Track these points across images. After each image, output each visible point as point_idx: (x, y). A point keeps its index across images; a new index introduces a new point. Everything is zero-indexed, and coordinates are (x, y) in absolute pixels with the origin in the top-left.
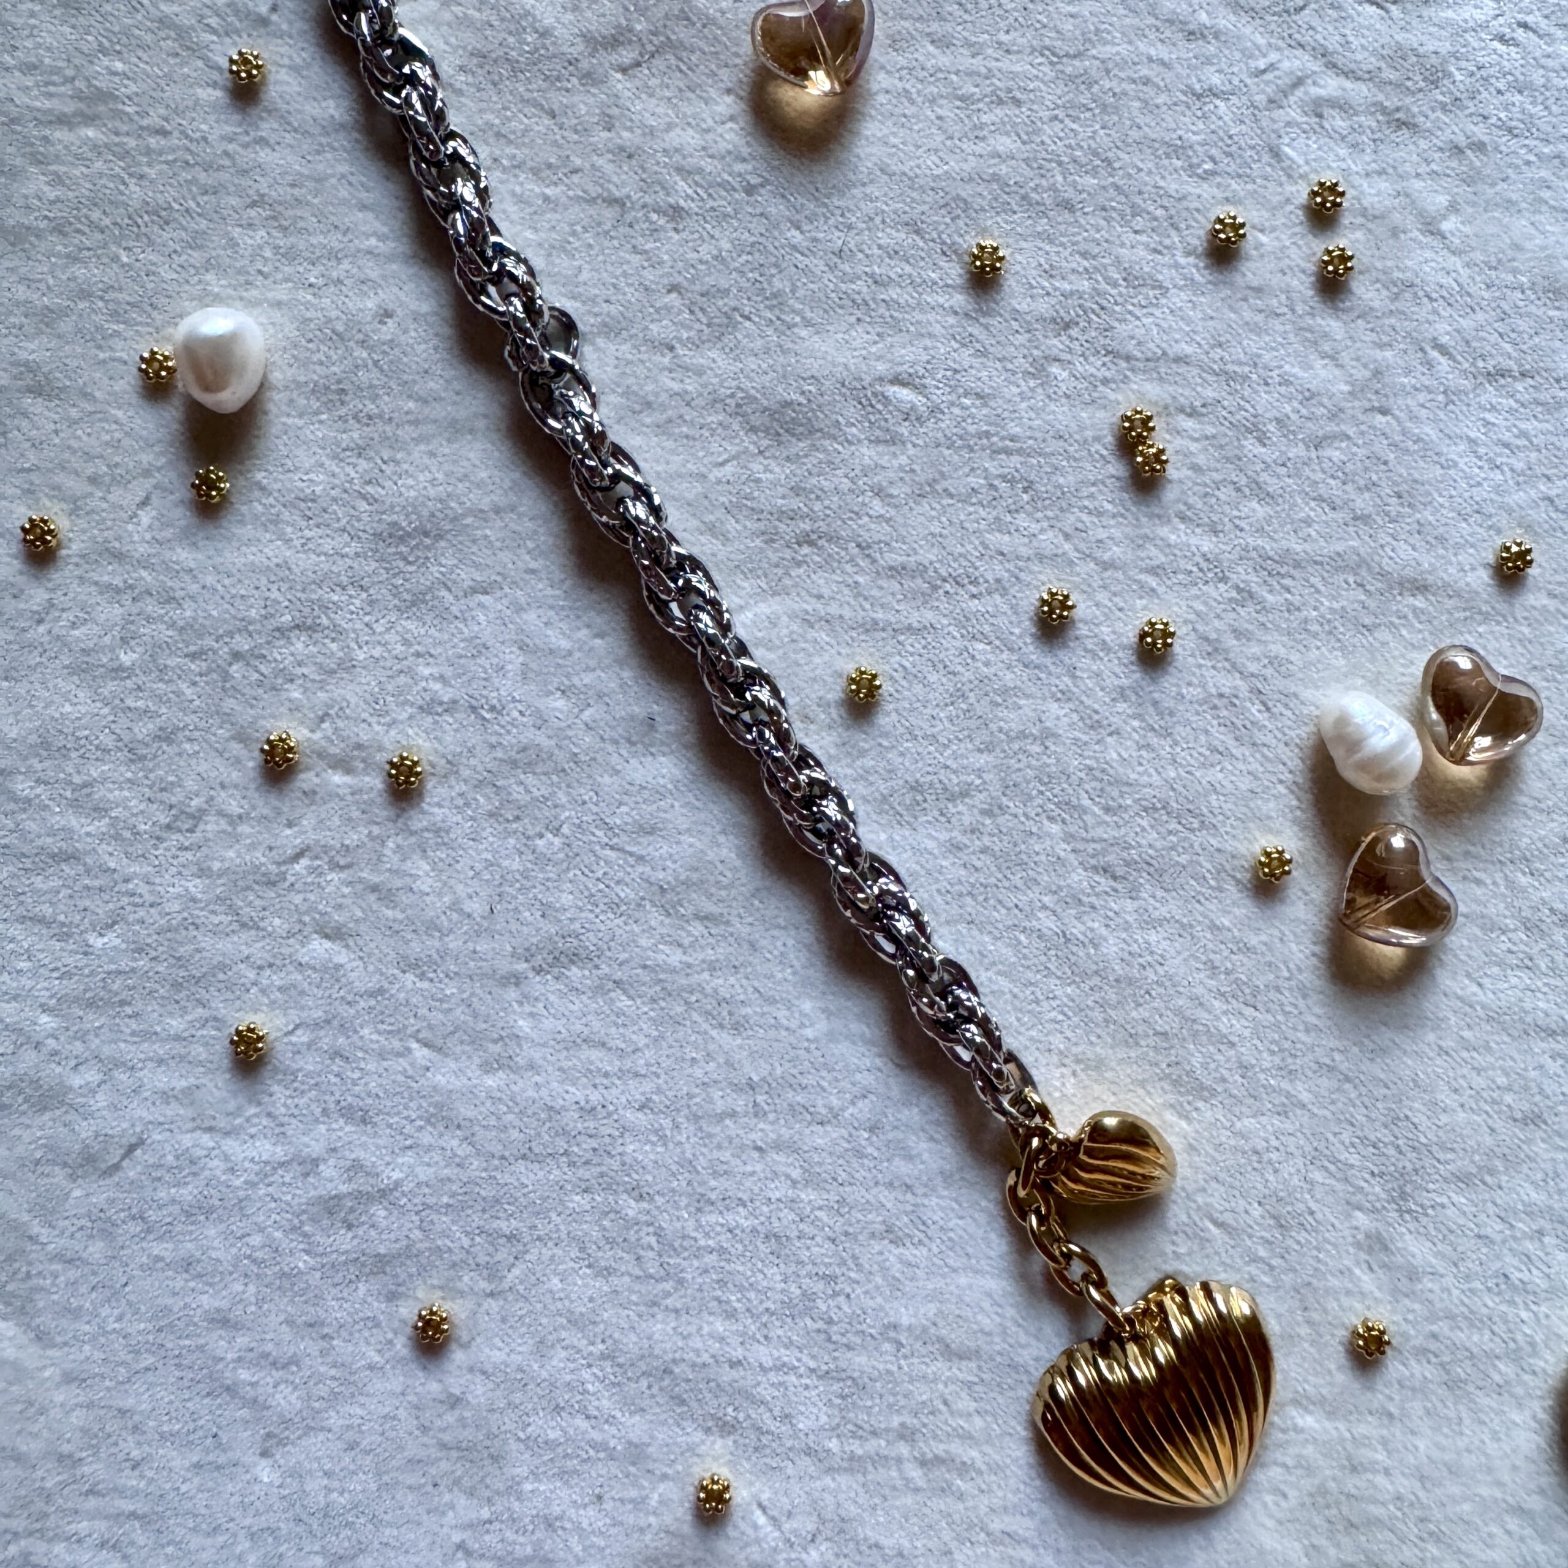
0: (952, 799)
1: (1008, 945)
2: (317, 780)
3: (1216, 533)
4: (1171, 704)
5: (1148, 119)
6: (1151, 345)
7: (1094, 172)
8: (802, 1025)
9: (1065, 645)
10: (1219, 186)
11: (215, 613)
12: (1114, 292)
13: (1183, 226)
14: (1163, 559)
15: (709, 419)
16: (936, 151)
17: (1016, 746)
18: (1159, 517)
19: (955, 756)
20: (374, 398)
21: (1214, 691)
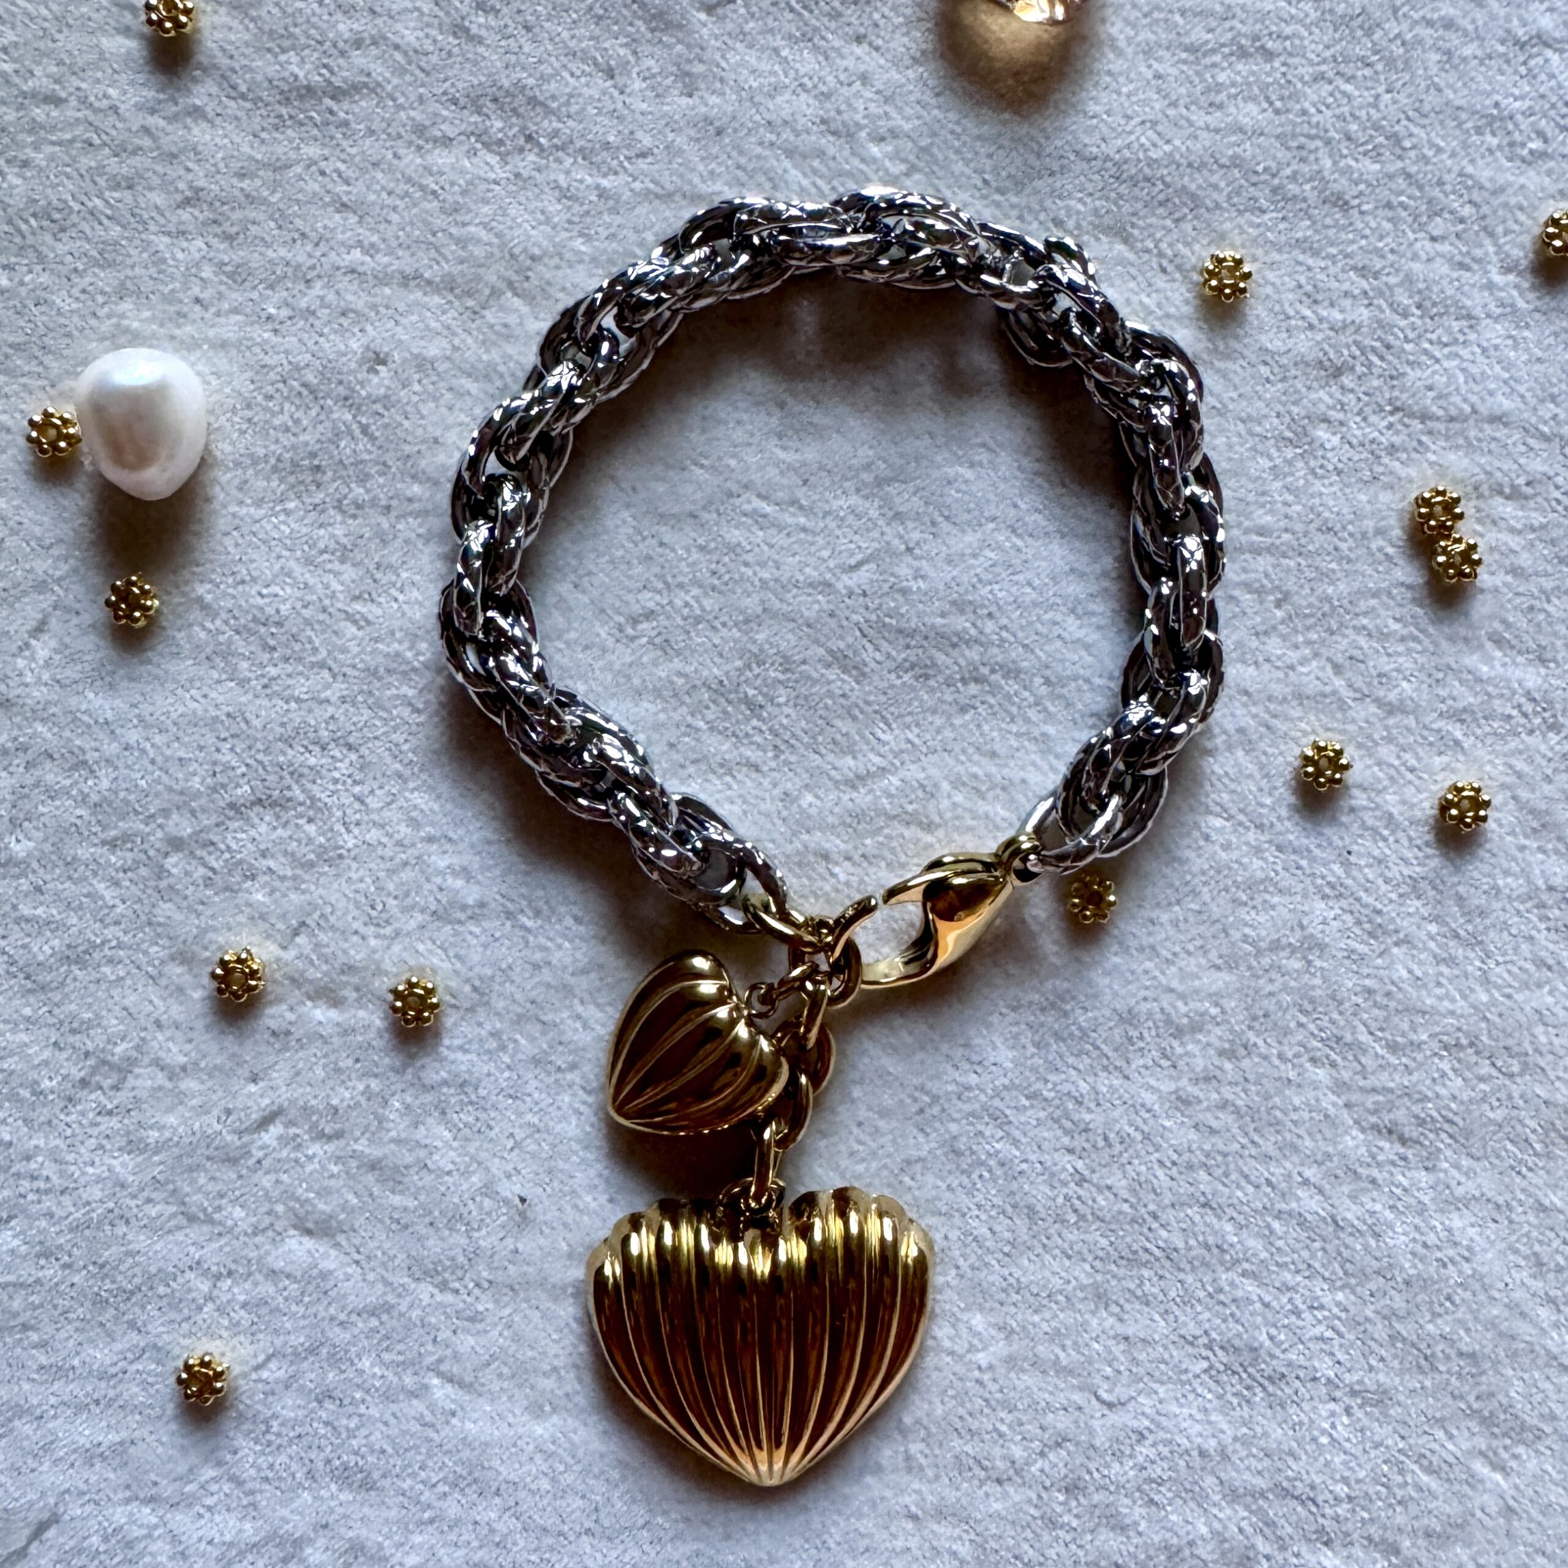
0: (1179, 1033)
1: (1258, 1235)
2: (290, 1016)
3: (1543, 661)
4: (1481, 901)
5: (1452, 77)
6: (1456, 399)
7: (1376, 155)
8: (972, 1349)
9: (1333, 820)
10: (1549, 173)
11: (143, 783)
12: (1403, 323)
13: (1500, 229)
14: (1471, 700)
15: (836, 504)
16: (1154, 123)
17: (1266, 961)
18: (1466, 640)
19: (1184, 975)
20: (363, 479)
21: (1540, 883)
